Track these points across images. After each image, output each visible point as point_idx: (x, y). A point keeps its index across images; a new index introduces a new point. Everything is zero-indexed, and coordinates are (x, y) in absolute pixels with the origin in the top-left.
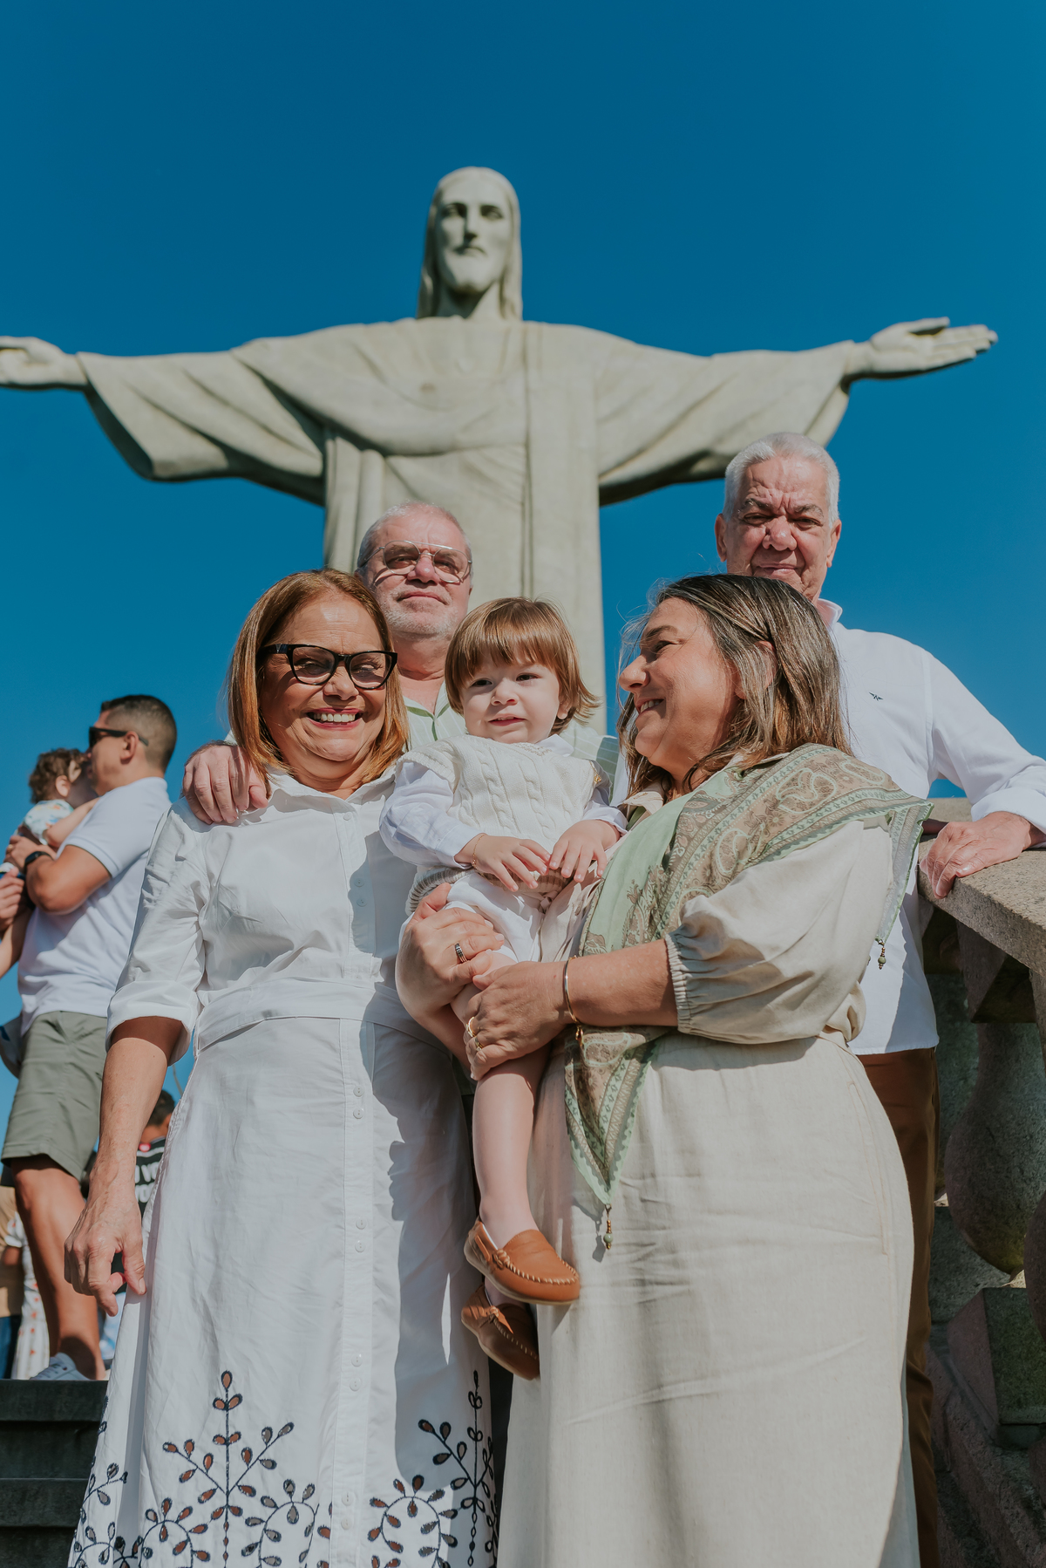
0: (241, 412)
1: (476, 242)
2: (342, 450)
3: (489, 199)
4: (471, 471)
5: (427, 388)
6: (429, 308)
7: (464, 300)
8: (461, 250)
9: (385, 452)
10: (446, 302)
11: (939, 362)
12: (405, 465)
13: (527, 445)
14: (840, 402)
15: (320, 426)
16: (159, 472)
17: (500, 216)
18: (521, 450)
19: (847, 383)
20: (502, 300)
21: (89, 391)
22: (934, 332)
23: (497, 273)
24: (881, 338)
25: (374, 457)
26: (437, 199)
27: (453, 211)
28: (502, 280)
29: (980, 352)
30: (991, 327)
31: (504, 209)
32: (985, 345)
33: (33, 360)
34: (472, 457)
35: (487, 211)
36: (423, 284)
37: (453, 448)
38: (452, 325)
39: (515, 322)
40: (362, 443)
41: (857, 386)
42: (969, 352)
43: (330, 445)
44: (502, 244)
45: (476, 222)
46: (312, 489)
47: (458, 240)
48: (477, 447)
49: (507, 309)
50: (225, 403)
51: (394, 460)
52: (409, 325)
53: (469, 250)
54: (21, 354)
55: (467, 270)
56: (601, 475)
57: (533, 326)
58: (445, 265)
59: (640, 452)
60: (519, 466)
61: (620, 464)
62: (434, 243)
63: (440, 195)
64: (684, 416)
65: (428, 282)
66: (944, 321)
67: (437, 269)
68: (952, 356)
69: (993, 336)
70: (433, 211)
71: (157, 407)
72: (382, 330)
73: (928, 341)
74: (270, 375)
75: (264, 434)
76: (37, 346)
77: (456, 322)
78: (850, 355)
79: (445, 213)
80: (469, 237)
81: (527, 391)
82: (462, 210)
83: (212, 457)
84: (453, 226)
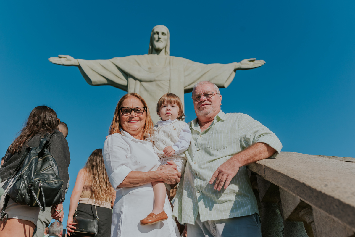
0: (111, 72)
1: (160, 40)
2: (131, 80)
3: (163, 31)
4: (158, 85)
5: (149, 68)
6: (150, 52)
7: (158, 51)
8: (157, 41)
9: (140, 81)
10: (154, 51)
11: (254, 67)
12: (144, 84)
13: (170, 81)
14: (234, 74)
15: (127, 75)
16: (93, 83)
17: (166, 35)
18: (169, 82)
19: (235, 70)
20: (165, 51)
21: (79, 67)
22: (253, 61)
23: (165, 46)
24: (242, 62)
25: (138, 82)
26: (153, 31)
27: (156, 33)
28: (166, 48)
29: (262, 65)
30: (264, 60)
31: (166, 33)
32: (263, 64)
33: (68, 60)
34: (158, 83)
35: (163, 33)
36: (149, 47)
37: (155, 81)
38: (155, 56)
39: (168, 56)
40: (135, 79)
41: (237, 71)
42: (260, 65)
43: (129, 79)
44: (166, 40)
45: (160, 36)
46: (125, 88)
47: (157, 39)
48: (160, 81)
49: (167, 53)
50: (108, 70)
51: (142, 83)
52: (146, 55)
53: (159, 41)
54: (65, 59)
55: (158, 45)
56: (185, 87)
57: (172, 57)
58: (154, 44)
59: (193, 83)
60: (168, 85)
61: (189, 85)
62: (152, 39)
63: (154, 30)
64: (202, 76)
65: (151, 47)
66: (255, 59)
67: (152, 45)
68: (257, 66)
69: (265, 62)
70: (152, 33)
71: (93, 70)
72: (141, 56)
73: (252, 63)
74: (117, 65)
75: (116, 76)
76: (69, 57)
77: (156, 55)
78: (236, 65)
79: (154, 34)
80: (159, 38)
81: (170, 70)
82: (158, 33)
83: (105, 81)
84: (156, 36)
